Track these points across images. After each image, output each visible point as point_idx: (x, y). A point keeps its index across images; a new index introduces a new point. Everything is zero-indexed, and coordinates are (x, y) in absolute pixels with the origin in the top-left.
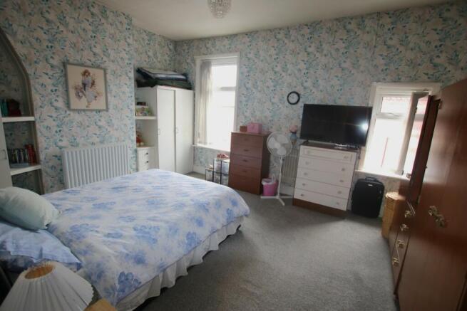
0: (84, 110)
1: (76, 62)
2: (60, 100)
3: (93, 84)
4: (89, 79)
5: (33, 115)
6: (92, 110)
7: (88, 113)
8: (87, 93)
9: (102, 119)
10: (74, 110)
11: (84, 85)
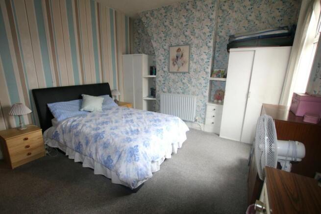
0: (176, 73)
1: (175, 45)
2: (166, 67)
3: (182, 56)
4: (180, 53)
5: (155, 74)
6: (180, 73)
7: (178, 74)
8: (178, 62)
9: (186, 78)
10: (171, 72)
11: (177, 57)
